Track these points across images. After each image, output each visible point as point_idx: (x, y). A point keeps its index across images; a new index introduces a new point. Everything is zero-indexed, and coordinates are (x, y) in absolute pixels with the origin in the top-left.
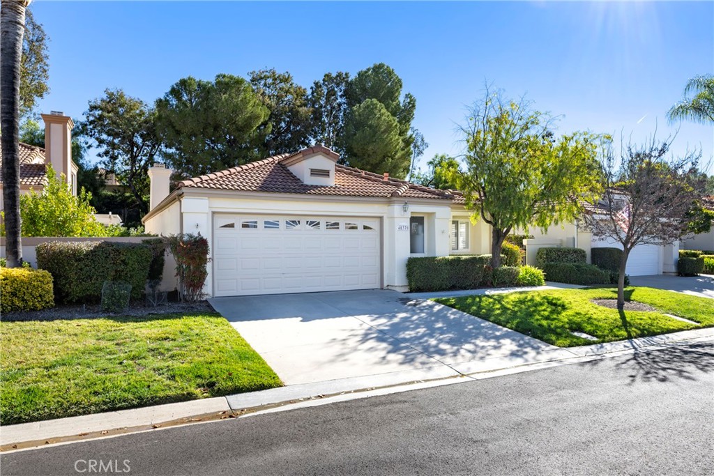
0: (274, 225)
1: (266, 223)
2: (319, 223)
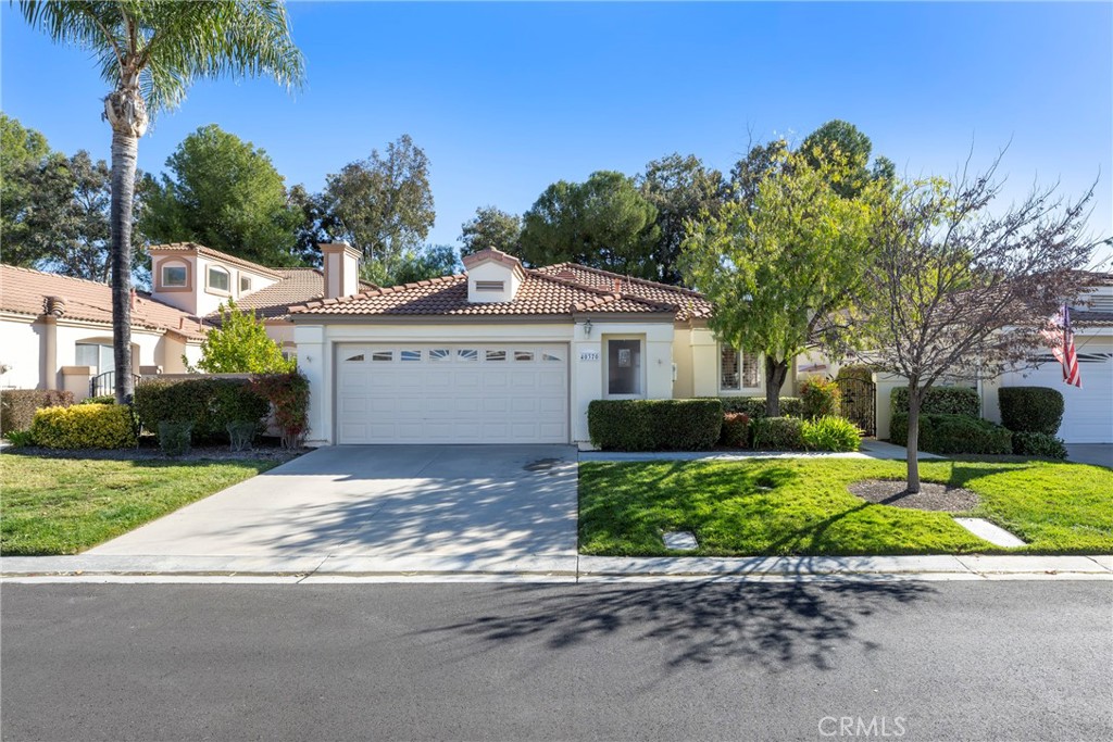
0: (415, 356)
1: (403, 353)
2: (476, 353)
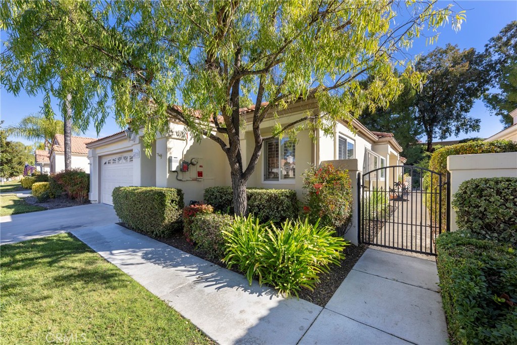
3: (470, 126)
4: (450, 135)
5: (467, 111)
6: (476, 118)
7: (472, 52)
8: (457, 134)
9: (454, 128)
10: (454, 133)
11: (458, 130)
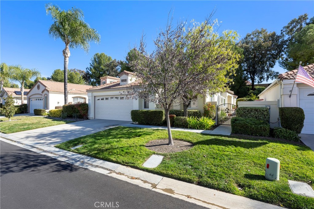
1: (106, 98)
2: (118, 98)
3: (274, 76)
4: (264, 80)
5: (272, 67)
6: (277, 71)
7: (274, 34)
8: (267, 80)
9: (266, 77)
10: (266, 80)
11: (268, 77)
